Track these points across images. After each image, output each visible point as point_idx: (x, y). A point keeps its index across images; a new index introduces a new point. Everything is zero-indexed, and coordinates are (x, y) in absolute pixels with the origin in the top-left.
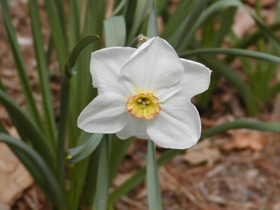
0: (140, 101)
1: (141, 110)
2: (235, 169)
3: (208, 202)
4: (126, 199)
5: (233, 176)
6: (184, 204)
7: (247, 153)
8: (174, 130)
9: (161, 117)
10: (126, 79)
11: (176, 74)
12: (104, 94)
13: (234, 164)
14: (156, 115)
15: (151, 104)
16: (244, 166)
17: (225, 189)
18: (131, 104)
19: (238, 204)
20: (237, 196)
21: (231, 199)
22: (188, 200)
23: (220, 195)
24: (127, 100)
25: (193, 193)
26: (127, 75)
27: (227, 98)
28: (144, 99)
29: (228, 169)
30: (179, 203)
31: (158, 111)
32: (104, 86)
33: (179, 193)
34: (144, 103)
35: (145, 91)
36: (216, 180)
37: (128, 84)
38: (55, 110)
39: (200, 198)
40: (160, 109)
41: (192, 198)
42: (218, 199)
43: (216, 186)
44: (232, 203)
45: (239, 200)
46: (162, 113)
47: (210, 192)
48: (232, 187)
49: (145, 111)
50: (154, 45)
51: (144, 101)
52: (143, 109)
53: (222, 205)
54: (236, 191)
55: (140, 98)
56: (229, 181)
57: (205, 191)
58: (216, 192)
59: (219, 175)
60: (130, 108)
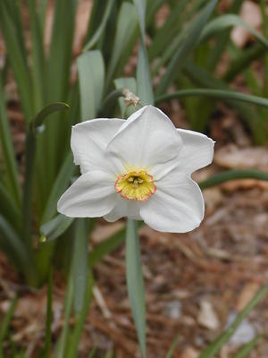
0: (131, 180)
1: (132, 190)
2: (240, 213)
3: (209, 257)
4: (108, 258)
5: (238, 223)
6: (179, 261)
7: (254, 193)
8: (172, 211)
9: (157, 197)
10: (114, 155)
11: (173, 147)
12: (89, 173)
13: (239, 207)
14: (151, 195)
15: (145, 182)
16: (251, 210)
17: (228, 241)
18: (122, 183)
19: (246, 259)
20: (244, 248)
21: (236, 252)
22: (184, 256)
23: (223, 248)
24: (115, 179)
25: (190, 247)
26: (116, 151)
27: (227, 123)
28: (136, 178)
29: (232, 214)
30: (172, 259)
31: (153, 191)
32: (88, 164)
33: (171, 247)
34: (136, 182)
35: (137, 169)
36: (218, 228)
37: (116, 161)
38: (15, 144)
39: (198, 252)
40: (156, 188)
41: (188, 252)
42: (221, 254)
43: (218, 236)
44: (237, 258)
45: (247, 254)
46: (158, 192)
47: (211, 244)
48: (237, 237)
49: (137, 191)
50: (146, 115)
51: (136, 179)
52: (134, 188)
53: (226, 261)
54: (242, 242)
55: (131, 176)
56: (234, 229)
57: (204, 243)
58: (218, 244)
59: (221, 222)
60: (119, 188)
